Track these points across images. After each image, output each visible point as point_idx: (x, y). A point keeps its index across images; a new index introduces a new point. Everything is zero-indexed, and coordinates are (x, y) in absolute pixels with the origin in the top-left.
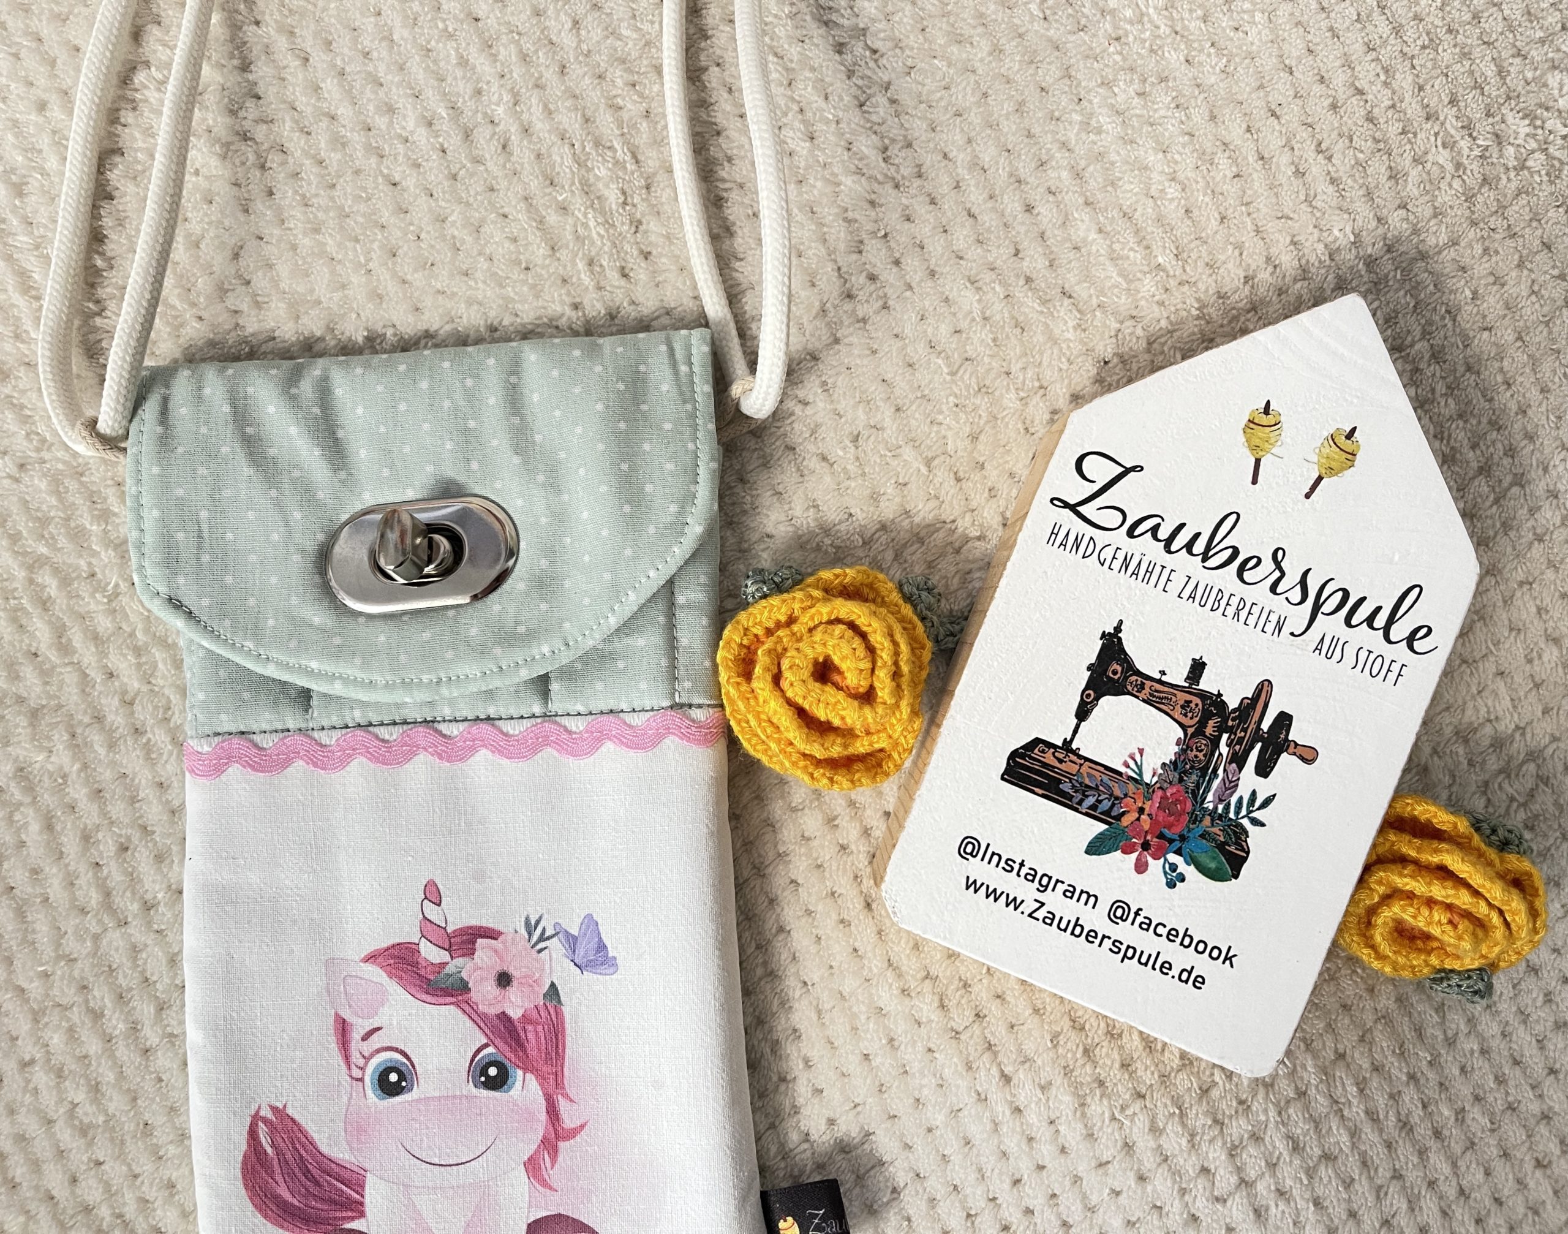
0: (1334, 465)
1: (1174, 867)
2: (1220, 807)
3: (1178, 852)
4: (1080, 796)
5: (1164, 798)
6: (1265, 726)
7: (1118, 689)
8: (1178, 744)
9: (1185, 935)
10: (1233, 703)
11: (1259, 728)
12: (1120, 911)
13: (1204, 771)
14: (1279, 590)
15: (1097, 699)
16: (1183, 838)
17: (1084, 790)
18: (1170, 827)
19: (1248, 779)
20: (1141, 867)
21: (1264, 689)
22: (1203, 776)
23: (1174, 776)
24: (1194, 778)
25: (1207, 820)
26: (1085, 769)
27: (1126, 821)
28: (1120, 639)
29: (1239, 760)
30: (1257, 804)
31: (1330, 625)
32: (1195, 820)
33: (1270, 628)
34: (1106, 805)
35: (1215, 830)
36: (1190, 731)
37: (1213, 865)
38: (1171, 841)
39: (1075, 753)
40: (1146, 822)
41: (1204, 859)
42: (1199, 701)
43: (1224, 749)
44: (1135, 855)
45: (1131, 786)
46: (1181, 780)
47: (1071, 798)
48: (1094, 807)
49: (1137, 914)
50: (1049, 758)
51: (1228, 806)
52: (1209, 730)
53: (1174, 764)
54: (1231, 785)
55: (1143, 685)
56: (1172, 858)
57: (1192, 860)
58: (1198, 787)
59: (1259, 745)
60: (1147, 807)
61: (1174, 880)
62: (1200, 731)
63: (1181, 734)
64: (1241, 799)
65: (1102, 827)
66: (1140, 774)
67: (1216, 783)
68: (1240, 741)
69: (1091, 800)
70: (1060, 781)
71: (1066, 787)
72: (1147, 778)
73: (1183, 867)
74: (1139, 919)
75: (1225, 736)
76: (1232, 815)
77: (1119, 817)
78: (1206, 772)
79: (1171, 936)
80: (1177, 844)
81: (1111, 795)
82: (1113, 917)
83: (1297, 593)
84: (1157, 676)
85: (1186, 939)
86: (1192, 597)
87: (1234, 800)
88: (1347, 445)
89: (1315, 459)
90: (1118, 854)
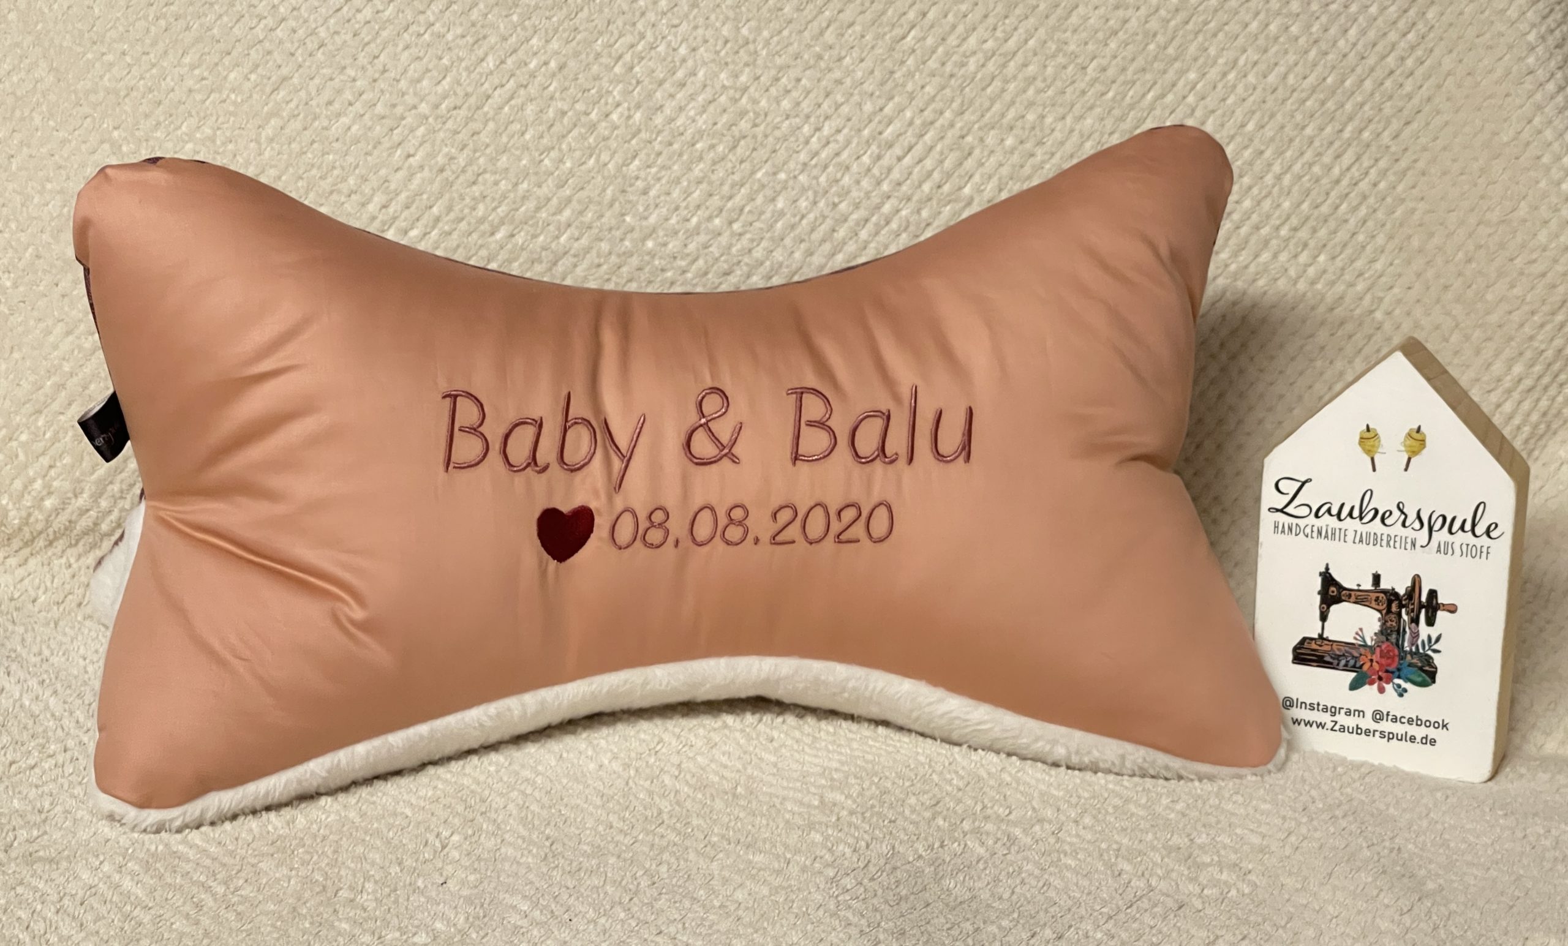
0: (1415, 449)
1: (1399, 686)
2: (1414, 649)
3: (1399, 677)
4: (1335, 662)
5: (1381, 651)
6: (1424, 599)
7: (1338, 600)
8: (1379, 620)
9: (1418, 719)
10: (1402, 591)
11: (1420, 601)
12: (1378, 716)
13: (1398, 632)
14: (1407, 524)
15: (1328, 608)
16: (1399, 670)
17: (1338, 658)
18: (1389, 665)
19: (1424, 630)
20: (1381, 690)
21: (1416, 581)
22: (1398, 633)
23: (1383, 638)
24: (1394, 636)
25: (1409, 657)
26: (1335, 647)
27: (1366, 668)
28: (1330, 575)
29: (1415, 621)
30: (1433, 641)
31: (1441, 536)
32: (1402, 658)
33: (1409, 546)
34: (1352, 662)
35: (1415, 661)
36: (1384, 612)
37: (1419, 679)
38: (1393, 673)
39: (1327, 639)
40: (1376, 666)
41: (1412, 677)
42: (1382, 595)
43: (1405, 617)
44: (1376, 685)
45: (1362, 650)
46: (1387, 640)
47: (1331, 663)
48: (1346, 665)
49: (1388, 715)
50: (1314, 646)
51: (1417, 647)
52: (1394, 608)
53: (1381, 632)
54: (1416, 635)
55: (1350, 596)
56: (1397, 681)
57: (1407, 680)
58: (1398, 640)
59: (1423, 611)
60: (1374, 658)
61: (1401, 692)
62: (1389, 611)
63: (1378, 615)
64: (1423, 642)
65: (1353, 675)
66: (1364, 641)
67: (1407, 636)
68: (1413, 611)
69: (1343, 662)
70: (1323, 657)
71: (1327, 659)
72: (1369, 643)
73: (1404, 685)
74: (1390, 717)
75: (1404, 610)
76: (1421, 651)
77: (1361, 667)
78: (1399, 632)
79: (1410, 721)
80: (1397, 674)
81: (1353, 657)
82: (1375, 720)
83: (1417, 525)
84: (1356, 588)
85: (1419, 722)
86: (1361, 541)
87: (1419, 642)
88: (1417, 436)
89: (1403, 449)
90: (1367, 687)
